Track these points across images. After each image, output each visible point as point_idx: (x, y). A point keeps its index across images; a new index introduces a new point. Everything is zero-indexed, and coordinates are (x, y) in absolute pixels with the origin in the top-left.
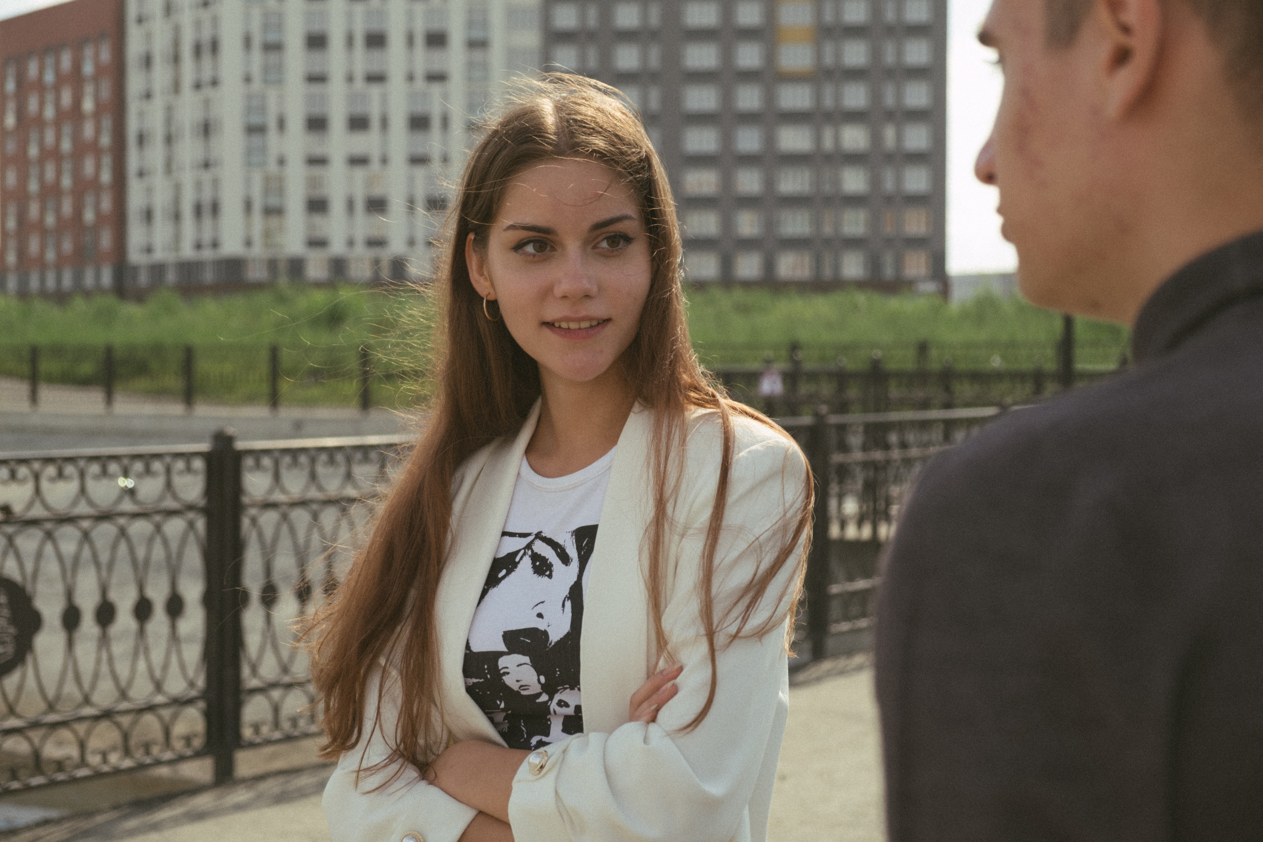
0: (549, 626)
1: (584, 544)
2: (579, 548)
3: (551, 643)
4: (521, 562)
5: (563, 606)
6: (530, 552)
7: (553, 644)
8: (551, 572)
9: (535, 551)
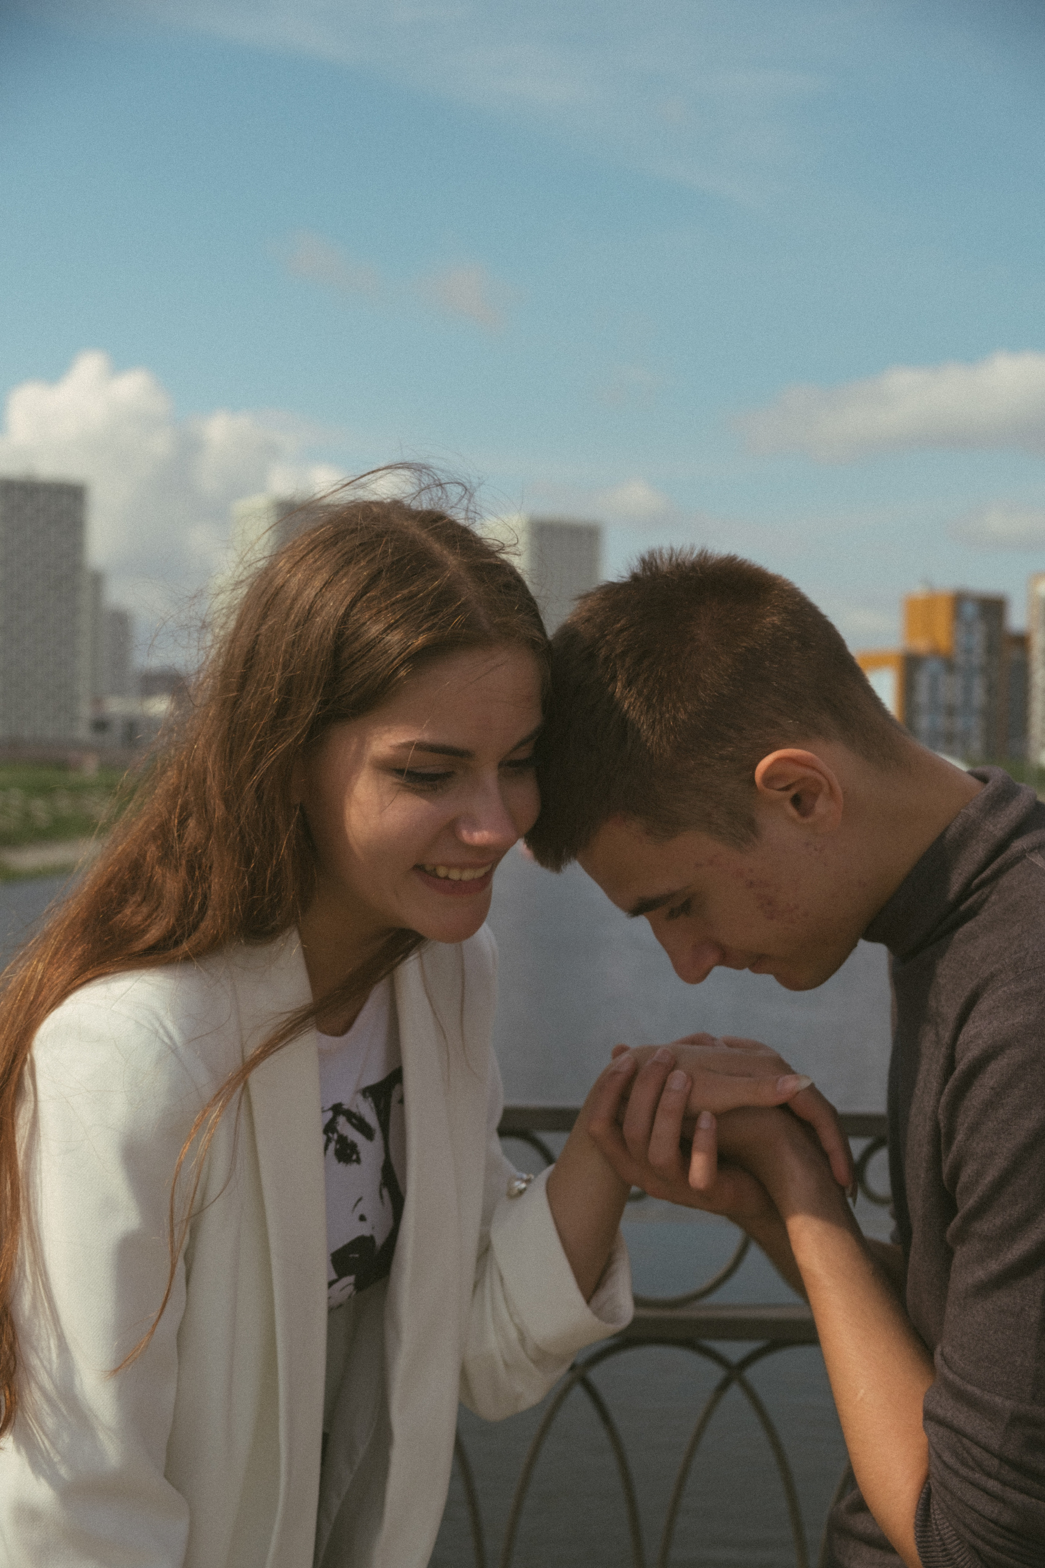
0: (373, 1229)
3: (377, 1250)
5: (382, 1198)
7: (379, 1250)
8: (357, 1154)
9: (339, 1131)
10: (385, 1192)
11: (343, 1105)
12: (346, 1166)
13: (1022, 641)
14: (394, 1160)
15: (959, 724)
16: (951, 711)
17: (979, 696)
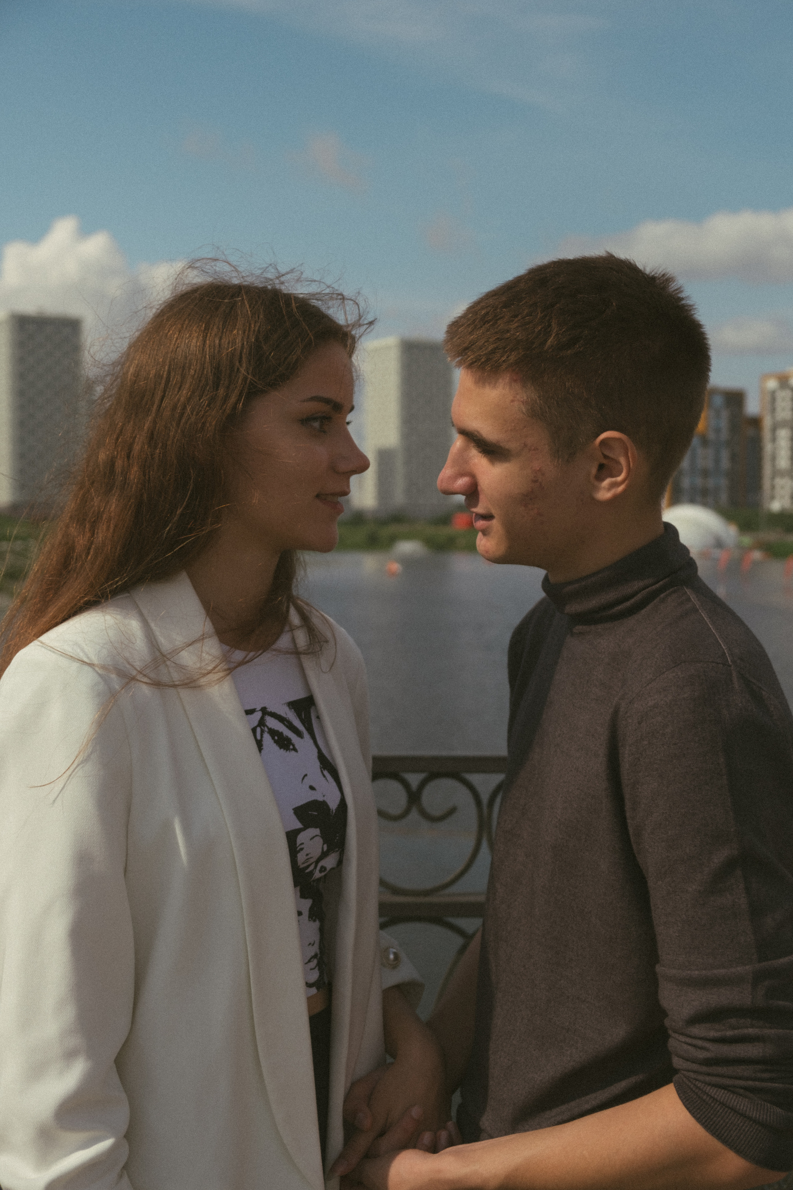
0: (324, 796)
1: (303, 717)
2: (303, 722)
3: (332, 811)
4: (263, 739)
5: (324, 776)
6: (266, 729)
7: (334, 811)
8: (293, 745)
9: (270, 726)
10: (326, 773)
11: (267, 708)
12: (286, 752)
13: (756, 422)
14: (324, 751)
15: (711, 483)
16: (705, 473)
17: (725, 463)
